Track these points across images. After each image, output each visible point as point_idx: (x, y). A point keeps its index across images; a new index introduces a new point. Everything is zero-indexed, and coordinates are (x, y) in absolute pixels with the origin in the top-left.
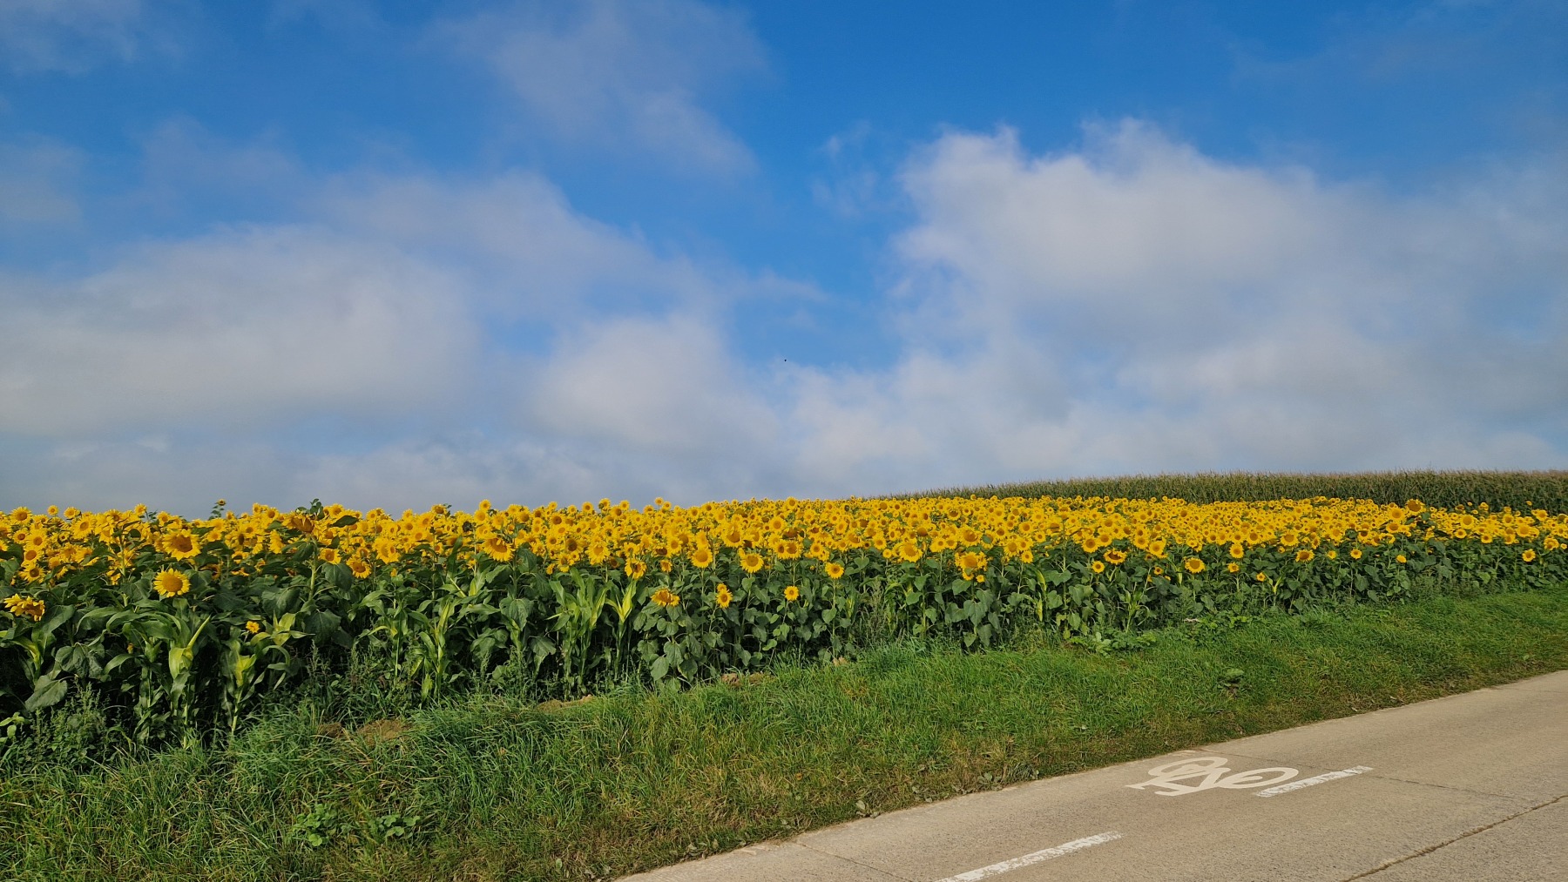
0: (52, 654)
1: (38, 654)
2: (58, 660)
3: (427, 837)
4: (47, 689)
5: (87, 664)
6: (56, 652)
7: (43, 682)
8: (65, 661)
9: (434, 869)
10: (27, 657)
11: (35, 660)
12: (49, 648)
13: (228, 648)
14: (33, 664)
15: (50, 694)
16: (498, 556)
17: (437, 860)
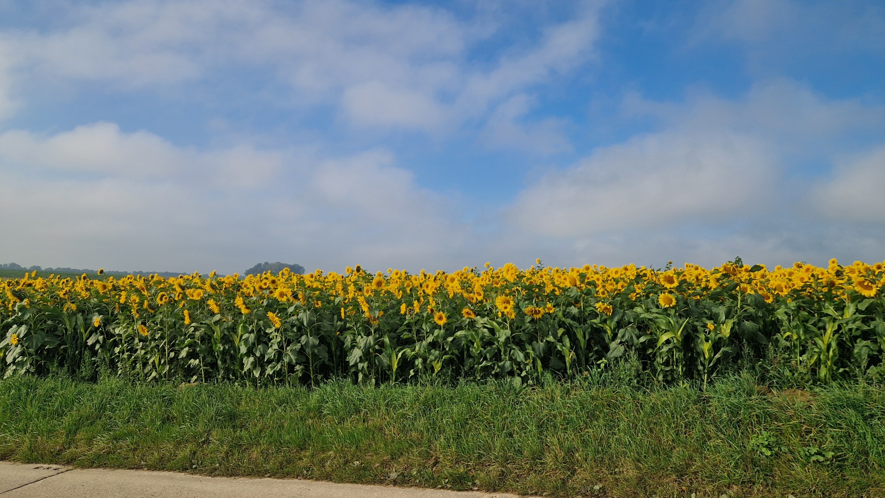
0: (616, 331)
1: (610, 331)
2: (619, 335)
3: (839, 466)
4: (616, 349)
5: (632, 339)
6: (618, 331)
7: (613, 345)
8: (623, 336)
9: (847, 487)
10: (606, 332)
11: (609, 334)
12: (615, 329)
13: (698, 337)
14: (608, 336)
15: (617, 351)
16: (866, 293)
17: (849, 482)
